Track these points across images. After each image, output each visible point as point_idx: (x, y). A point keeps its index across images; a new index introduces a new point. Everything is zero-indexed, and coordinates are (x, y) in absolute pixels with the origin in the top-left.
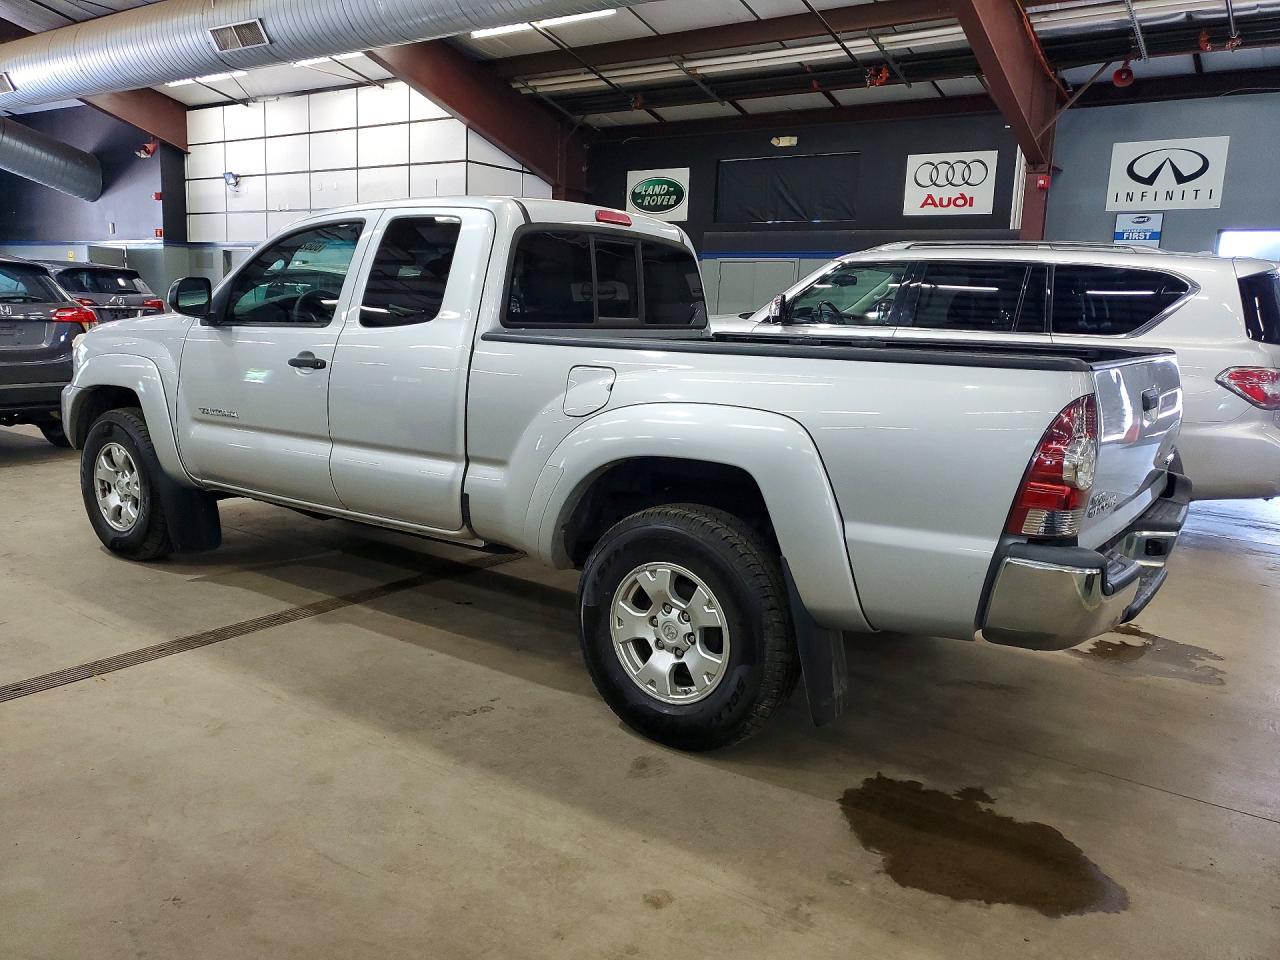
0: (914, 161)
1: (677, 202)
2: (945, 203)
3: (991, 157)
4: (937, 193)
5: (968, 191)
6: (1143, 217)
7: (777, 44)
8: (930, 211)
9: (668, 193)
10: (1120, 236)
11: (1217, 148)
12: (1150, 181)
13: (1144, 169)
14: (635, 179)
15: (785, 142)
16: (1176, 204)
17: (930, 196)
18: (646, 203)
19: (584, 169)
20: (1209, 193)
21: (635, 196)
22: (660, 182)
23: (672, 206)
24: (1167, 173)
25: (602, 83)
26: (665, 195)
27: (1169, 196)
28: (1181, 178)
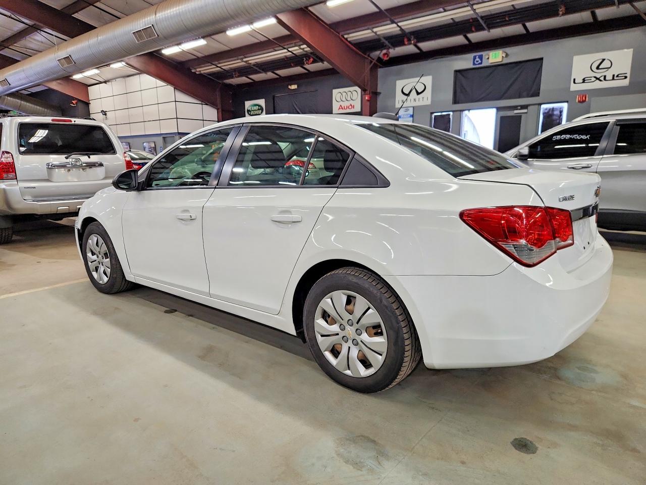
0: (335, 92)
1: (262, 113)
2: (346, 108)
3: (359, 89)
4: (343, 104)
5: (352, 103)
6: (407, 109)
7: (272, 50)
9: (259, 109)
10: (400, 117)
11: (428, 80)
12: (408, 95)
13: (406, 91)
14: (248, 104)
15: (294, 87)
16: (417, 103)
17: (341, 106)
18: (252, 114)
19: (231, 101)
20: (427, 98)
21: (248, 111)
22: (256, 105)
23: (260, 114)
24: (414, 92)
25: (219, 69)
27: (415, 100)
28: (418, 93)
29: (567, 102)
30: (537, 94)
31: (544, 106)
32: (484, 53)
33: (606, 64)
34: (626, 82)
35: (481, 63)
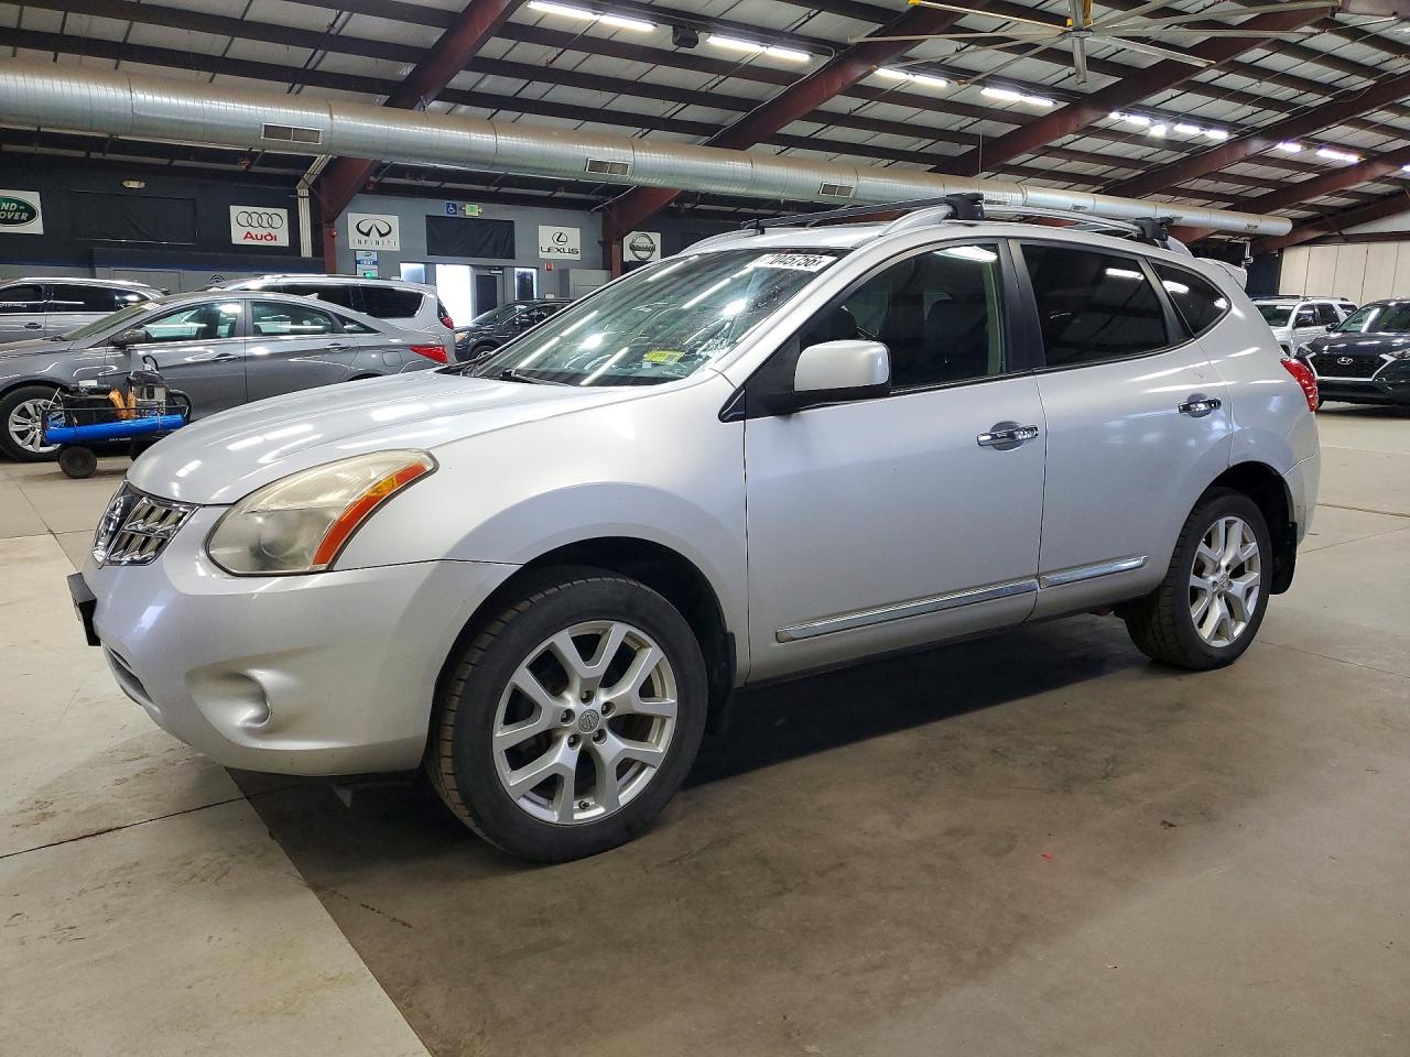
0: (236, 209)
1: (29, 219)
2: (258, 237)
3: (284, 212)
4: (254, 232)
5: (272, 231)
6: (368, 253)
8: (249, 242)
10: (358, 262)
11: (394, 220)
12: (368, 234)
13: (364, 228)
15: (134, 185)
16: (381, 248)
17: (248, 233)
20: (393, 243)
22: (8, 200)
23: (23, 221)
24: (374, 233)
26: (15, 211)
28: (381, 235)
29: (537, 269)
30: (512, 256)
31: (517, 270)
32: (458, 203)
33: (563, 238)
34: (577, 257)
35: (455, 213)
